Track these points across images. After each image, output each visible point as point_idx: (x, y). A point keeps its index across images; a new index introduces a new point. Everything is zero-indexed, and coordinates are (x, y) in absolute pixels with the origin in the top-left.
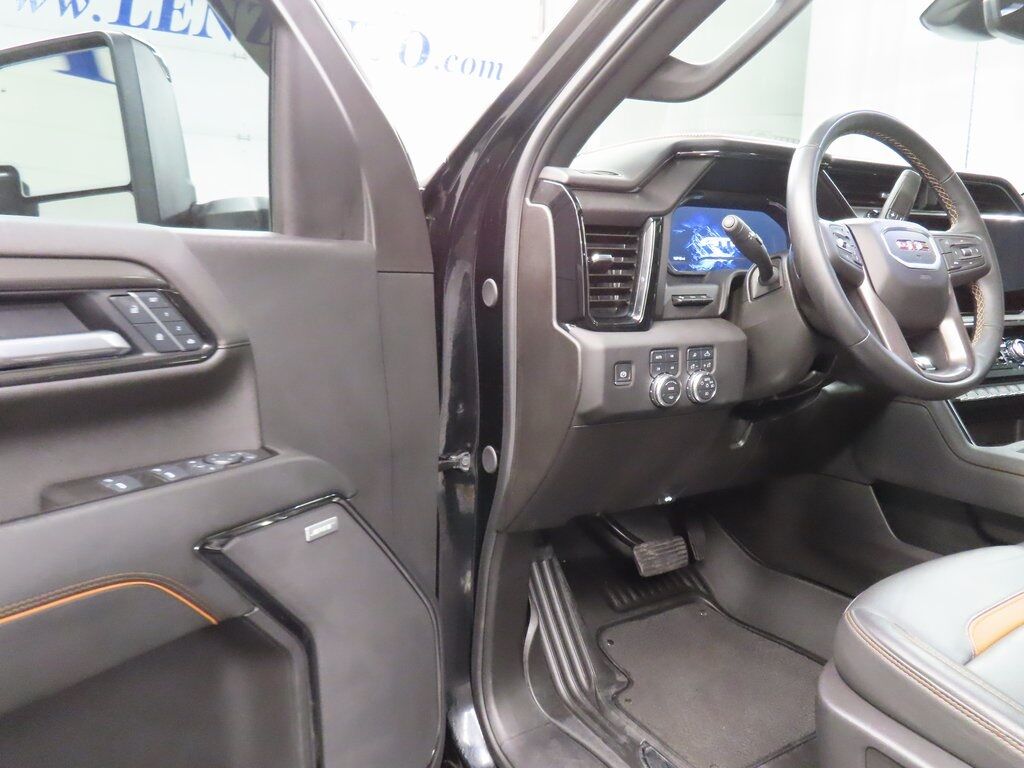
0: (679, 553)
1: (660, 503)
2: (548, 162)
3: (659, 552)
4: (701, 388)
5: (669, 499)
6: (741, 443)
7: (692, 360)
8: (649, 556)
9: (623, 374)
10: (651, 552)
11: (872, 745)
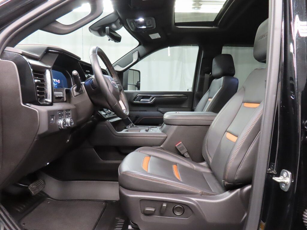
0: (42, 184)
1: (46, 165)
2: (8, 45)
3: (36, 186)
4: (71, 123)
5: (48, 164)
6: (68, 141)
7: (67, 114)
8: (34, 188)
9: (52, 119)
10: (34, 187)
11: (141, 199)
